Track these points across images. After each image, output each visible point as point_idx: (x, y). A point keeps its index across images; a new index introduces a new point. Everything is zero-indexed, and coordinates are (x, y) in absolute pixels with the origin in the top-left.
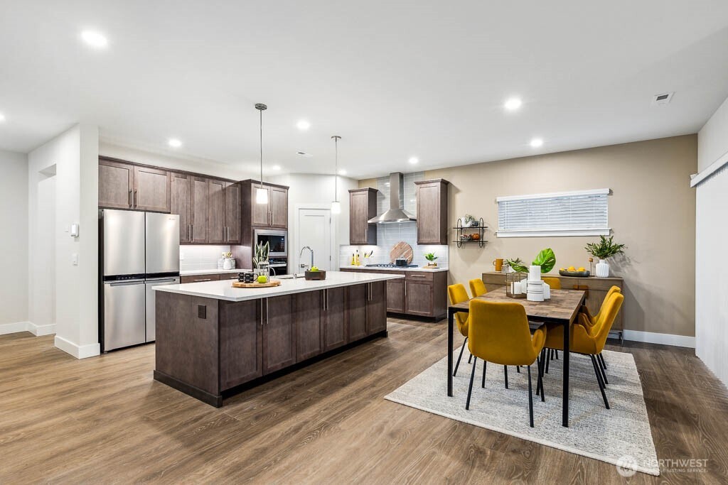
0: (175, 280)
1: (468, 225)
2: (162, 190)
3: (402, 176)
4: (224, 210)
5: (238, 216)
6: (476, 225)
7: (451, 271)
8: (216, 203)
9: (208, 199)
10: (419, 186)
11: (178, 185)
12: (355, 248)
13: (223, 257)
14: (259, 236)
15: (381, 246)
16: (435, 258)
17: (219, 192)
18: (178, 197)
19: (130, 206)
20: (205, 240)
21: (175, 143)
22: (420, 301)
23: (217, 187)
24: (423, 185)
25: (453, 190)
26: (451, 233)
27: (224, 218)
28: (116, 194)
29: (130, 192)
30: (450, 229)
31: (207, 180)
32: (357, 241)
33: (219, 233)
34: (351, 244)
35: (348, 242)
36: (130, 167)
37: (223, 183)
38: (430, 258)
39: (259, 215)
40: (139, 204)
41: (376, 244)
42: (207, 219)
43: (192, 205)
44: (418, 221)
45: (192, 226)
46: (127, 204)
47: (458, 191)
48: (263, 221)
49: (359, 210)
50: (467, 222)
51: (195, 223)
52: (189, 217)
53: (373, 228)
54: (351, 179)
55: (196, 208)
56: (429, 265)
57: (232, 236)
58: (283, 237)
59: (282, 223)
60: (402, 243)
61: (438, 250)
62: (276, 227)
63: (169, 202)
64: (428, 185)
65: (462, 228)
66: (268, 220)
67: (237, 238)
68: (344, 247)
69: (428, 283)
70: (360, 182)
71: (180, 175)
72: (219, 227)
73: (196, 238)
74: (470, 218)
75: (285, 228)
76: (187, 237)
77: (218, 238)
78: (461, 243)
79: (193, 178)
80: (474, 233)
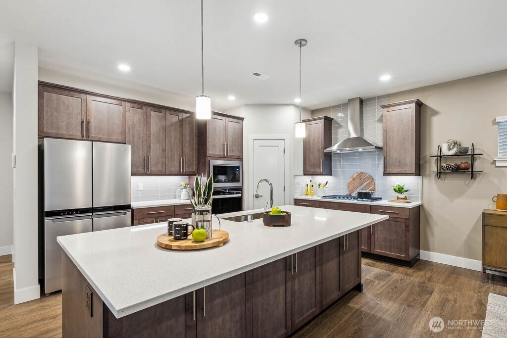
0: (126, 213)
1: (452, 152)
2: (117, 121)
3: (362, 101)
4: (181, 141)
5: (195, 147)
6: (463, 153)
7: (426, 206)
8: (173, 134)
9: (164, 129)
10: (386, 109)
11: (135, 116)
12: (308, 179)
13: (181, 187)
14: (214, 167)
15: (336, 176)
16: (406, 191)
17: (176, 123)
18: (134, 127)
19: (83, 136)
20: (161, 171)
21: (124, 68)
22: (390, 241)
23: (174, 119)
24: (391, 109)
25: (429, 113)
26: (426, 162)
27: (181, 148)
28: (68, 124)
29: (82, 122)
30: (425, 157)
31: (163, 111)
32: (312, 171)
33: (176, 164)
34: (305, 174)
35: (302, 172)
36: (84, 96)
37: (180, 114)
38: (400, 190)
39: (214, 146)
40: (92, 134)
41: (331, 175)
42: (164, 150)
43: (148, 136)
44: (385, 149)
45: (148, 157)
46: (79, 134)
47: (435, 113)
48: (218, 152)
49: (314, 140)
50: (450, 149)
51: (152, 154)
52: (145, 148)
53: (329, 157)
54: (304, 109)
55: (153, 139)
56: (398, 198)
57: (189, 166)
58: (238, 168)
59: (237, 154)
60: (362, 173)
61: (409, 182)
62: (231, 158)
63: (124, 133)
64: (399, 107)
65: (441, 157)
66: (224, 150)
67: (194, 168)
68: (298, 178)
69: (403, 221)
70: (313, 112)
71: (136, 105)
72: (176, 158)
73: (152, 168)
74: (455, 143)
75: (240, 159)
76: (142, 168)
77: (175, 169)
78: (440, 174)
79: (149, 109)
80: (461, 162)
